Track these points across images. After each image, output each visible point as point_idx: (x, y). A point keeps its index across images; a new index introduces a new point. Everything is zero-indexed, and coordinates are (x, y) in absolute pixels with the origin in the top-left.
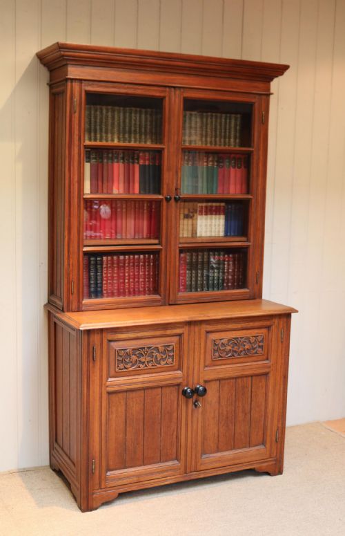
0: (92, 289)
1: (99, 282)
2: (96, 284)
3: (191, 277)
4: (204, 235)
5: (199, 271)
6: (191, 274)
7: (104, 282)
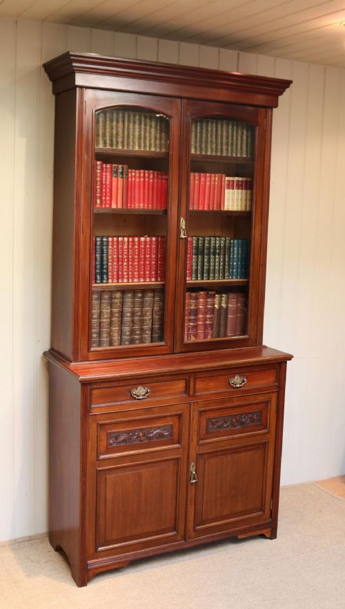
0: (98, 271)
1: (105, 262)
2: (102, 265)
3: (197, 262)
4: (231, 209)
5: (206, 256)
6: (197, 259)
7: (110, 264)
